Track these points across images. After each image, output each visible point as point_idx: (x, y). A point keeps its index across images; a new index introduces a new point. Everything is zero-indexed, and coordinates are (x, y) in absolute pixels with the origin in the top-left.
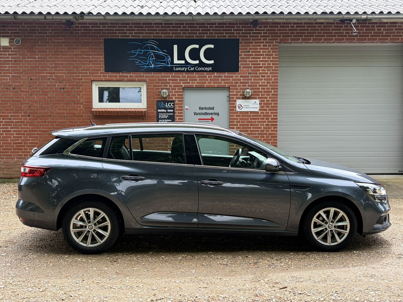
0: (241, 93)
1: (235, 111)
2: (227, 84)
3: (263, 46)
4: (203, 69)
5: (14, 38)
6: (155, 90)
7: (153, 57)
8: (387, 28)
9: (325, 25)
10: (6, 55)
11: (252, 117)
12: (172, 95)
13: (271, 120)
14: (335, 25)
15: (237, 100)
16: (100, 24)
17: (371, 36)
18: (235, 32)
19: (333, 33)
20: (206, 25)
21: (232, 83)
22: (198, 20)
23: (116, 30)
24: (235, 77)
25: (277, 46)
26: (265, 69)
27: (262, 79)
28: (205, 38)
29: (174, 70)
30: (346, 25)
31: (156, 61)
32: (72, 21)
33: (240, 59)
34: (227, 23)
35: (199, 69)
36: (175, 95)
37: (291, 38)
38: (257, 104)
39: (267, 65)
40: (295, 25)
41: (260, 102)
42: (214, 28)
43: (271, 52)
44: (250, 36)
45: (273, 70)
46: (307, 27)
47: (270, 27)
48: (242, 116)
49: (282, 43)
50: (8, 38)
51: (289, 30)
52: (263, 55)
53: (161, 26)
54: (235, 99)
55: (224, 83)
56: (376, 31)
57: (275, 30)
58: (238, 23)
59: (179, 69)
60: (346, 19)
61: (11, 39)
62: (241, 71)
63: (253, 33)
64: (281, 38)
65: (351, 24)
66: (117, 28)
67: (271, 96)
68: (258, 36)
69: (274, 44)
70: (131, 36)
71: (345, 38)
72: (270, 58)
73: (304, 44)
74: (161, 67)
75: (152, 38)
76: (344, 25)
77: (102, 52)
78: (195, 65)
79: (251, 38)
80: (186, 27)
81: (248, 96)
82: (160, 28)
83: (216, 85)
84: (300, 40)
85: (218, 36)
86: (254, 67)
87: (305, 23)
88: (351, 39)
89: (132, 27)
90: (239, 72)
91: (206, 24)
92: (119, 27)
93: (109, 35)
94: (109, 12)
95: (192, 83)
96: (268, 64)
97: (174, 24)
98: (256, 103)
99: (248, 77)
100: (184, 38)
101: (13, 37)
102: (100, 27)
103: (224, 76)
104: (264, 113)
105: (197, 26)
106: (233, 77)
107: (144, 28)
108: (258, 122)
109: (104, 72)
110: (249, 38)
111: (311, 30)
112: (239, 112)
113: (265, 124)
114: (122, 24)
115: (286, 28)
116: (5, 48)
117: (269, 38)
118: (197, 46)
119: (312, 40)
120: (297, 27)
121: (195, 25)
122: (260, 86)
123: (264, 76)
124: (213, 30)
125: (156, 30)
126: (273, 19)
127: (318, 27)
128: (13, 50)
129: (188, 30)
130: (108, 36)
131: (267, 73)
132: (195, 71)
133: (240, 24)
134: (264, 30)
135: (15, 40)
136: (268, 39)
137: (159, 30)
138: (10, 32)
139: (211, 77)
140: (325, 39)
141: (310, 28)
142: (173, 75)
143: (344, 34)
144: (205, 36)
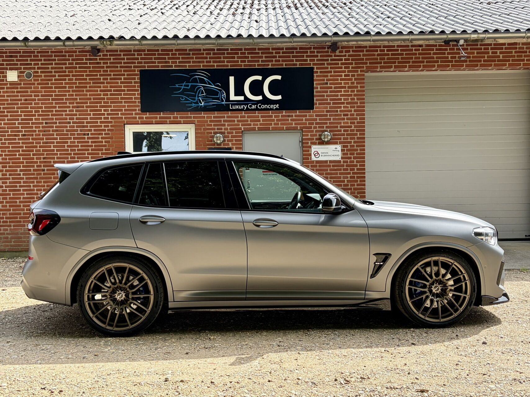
0: (317, 136)
1: (310, 160)
2: (299, 126)
3: (345, 76)
4: (268, 107)
5: (24, 70)
6: (206, 135)
7: (202, 93)
8: (504, 50)
9: (424, 48)
10: (13, 92)
11: (332, 168)
12: (228, 141)
13: (357, 170)
14: (438, 47)
15: (312, 146)
16: (135, 51)
17: (484, 61)
18: (308, 59)
19: (435, 58)
20: (271, 51)
21: (306, 124)
22: (260, 45)
23: (155, 59)
24: (309, 117)
25: (363, 75)
26: (347, 105)
27: (344, 119)
28: (270, 67)
29: (230, 108)
30: (451, 47)
31: (206, 97)
32: (98, 47)
33: (316, 93)
34: (297, 48)
35: (263, 107)
36: (232, 141)
37: (381, 65)
38: (339, 151)
39: (350, 101)
40: (386, 49)
41: (342, 148)
42: (281, 55)
43: (355, 84)
44: (328, 64)
45: (358, 107)
46: (401, 50)
47: (353, 51)
48: (320, 166)
49: (369, 72)
50: (17, 71)
51: (378, 55)
52: (345, 87)
53: (213, 53)
54: (309, 144)
55: (295, 124)
56: (490, 54)
57: (360, 55)
58: (311, 47)
59: (237, 107)
60: (451, 39)
61: (21, 72)
62: (317, 108)
63: (331, 60)
64: (368, 65)
65: (458, 46)
66: (157, 56)
67: (356, 140)
68: (338, 64)
69: (359, 73)
70: (175, 65)
71: (450, 64)
72: (353, 91)
73: (397, 73)
74: (214, 105)
75: (202, 68)
76: (448, 48)
77: (137, 86)
78: (258, 102)
79: (329, 66)
80: (245, 53)
81: (326, 140)
82: (212, 56)
83: (285, 126)
84: (392, 68)
85: (286, 65)
86: (333, 103)
87: (398, 46)
88: (458, 65)
89: (176, 54)
90: (314, 109)
91: (271, 49)
92: (159, 54)
93: (146, 65)
94: (146, 36)
95: (254, 125)
96: (351, 99)
97: (230, 50)
98: (337, 149)
99: (326, 116)
100: (243, 67)
101: (22, 70)
102: (134, 55)
103: (296, 116)
104: (347, 162)
105: (258, 51)
106: (306, 116)
107: (191, 56)
108: (340, 174)
109: (140, 112)
110: (326, 66)
111: (406, 54)
112: (315, 162)
113: (349, 176)
114: (162, 50)
115: (374, 53)
116: (12, 83)
117: (352, 66)
118: (259, 78)
119: (408, 67)
120: (387, 51)
121: (257, 51)
122: (341, 127)
123: (347, 115)
124: (279, 57)
125: (206, 58)
126: (357, 41)
127: (415, 50)
128: (22, 86)
129: (248, 57)
130: (145, 67)
131: (351, 111)
132: (257, 109)
133: (314, 48)
134: (345, 56)
135: (25, 73)
136: (350, 68)
137: (210, 58)
138: (19, 63)
139: (279, 116)
140: (424, 66)
141: (404, 53)
142: (230, 115)
143: (450, 59)
144: (269, 64)
